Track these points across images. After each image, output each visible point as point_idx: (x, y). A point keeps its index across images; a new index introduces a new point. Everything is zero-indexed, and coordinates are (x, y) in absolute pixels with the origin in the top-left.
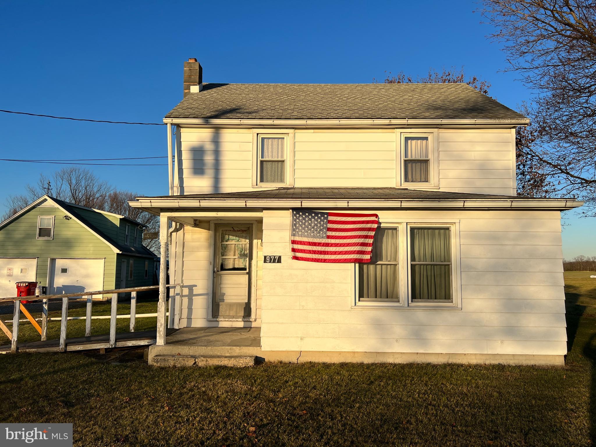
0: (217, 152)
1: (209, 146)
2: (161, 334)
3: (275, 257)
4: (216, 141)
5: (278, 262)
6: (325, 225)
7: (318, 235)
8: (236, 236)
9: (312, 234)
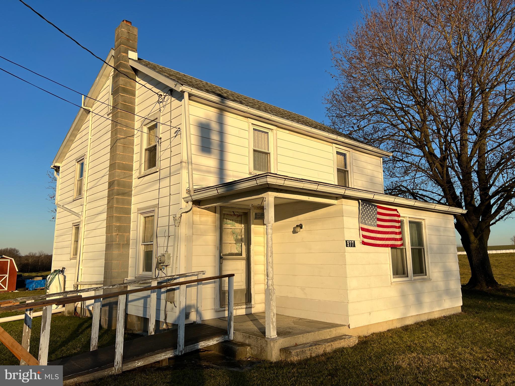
0: (222, 133)
1: (215, 126)
2: (274, 325)
3: (351, 241)
4: (221, 122)
5: (354, 247)
6: (376, 216)
7: (373, 223)
8: (233, 221)
9: (369, 223)
